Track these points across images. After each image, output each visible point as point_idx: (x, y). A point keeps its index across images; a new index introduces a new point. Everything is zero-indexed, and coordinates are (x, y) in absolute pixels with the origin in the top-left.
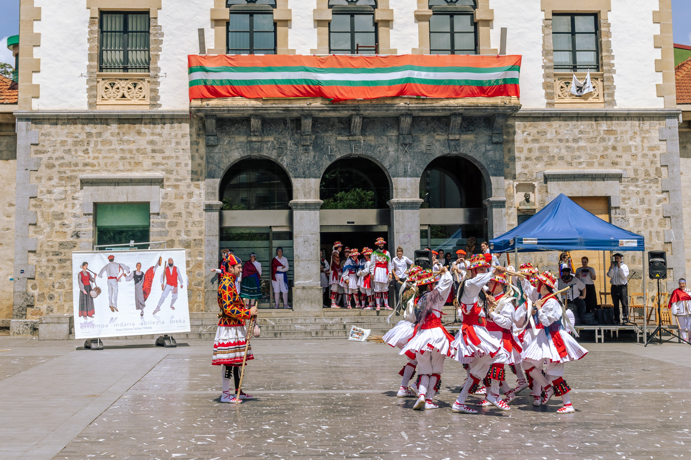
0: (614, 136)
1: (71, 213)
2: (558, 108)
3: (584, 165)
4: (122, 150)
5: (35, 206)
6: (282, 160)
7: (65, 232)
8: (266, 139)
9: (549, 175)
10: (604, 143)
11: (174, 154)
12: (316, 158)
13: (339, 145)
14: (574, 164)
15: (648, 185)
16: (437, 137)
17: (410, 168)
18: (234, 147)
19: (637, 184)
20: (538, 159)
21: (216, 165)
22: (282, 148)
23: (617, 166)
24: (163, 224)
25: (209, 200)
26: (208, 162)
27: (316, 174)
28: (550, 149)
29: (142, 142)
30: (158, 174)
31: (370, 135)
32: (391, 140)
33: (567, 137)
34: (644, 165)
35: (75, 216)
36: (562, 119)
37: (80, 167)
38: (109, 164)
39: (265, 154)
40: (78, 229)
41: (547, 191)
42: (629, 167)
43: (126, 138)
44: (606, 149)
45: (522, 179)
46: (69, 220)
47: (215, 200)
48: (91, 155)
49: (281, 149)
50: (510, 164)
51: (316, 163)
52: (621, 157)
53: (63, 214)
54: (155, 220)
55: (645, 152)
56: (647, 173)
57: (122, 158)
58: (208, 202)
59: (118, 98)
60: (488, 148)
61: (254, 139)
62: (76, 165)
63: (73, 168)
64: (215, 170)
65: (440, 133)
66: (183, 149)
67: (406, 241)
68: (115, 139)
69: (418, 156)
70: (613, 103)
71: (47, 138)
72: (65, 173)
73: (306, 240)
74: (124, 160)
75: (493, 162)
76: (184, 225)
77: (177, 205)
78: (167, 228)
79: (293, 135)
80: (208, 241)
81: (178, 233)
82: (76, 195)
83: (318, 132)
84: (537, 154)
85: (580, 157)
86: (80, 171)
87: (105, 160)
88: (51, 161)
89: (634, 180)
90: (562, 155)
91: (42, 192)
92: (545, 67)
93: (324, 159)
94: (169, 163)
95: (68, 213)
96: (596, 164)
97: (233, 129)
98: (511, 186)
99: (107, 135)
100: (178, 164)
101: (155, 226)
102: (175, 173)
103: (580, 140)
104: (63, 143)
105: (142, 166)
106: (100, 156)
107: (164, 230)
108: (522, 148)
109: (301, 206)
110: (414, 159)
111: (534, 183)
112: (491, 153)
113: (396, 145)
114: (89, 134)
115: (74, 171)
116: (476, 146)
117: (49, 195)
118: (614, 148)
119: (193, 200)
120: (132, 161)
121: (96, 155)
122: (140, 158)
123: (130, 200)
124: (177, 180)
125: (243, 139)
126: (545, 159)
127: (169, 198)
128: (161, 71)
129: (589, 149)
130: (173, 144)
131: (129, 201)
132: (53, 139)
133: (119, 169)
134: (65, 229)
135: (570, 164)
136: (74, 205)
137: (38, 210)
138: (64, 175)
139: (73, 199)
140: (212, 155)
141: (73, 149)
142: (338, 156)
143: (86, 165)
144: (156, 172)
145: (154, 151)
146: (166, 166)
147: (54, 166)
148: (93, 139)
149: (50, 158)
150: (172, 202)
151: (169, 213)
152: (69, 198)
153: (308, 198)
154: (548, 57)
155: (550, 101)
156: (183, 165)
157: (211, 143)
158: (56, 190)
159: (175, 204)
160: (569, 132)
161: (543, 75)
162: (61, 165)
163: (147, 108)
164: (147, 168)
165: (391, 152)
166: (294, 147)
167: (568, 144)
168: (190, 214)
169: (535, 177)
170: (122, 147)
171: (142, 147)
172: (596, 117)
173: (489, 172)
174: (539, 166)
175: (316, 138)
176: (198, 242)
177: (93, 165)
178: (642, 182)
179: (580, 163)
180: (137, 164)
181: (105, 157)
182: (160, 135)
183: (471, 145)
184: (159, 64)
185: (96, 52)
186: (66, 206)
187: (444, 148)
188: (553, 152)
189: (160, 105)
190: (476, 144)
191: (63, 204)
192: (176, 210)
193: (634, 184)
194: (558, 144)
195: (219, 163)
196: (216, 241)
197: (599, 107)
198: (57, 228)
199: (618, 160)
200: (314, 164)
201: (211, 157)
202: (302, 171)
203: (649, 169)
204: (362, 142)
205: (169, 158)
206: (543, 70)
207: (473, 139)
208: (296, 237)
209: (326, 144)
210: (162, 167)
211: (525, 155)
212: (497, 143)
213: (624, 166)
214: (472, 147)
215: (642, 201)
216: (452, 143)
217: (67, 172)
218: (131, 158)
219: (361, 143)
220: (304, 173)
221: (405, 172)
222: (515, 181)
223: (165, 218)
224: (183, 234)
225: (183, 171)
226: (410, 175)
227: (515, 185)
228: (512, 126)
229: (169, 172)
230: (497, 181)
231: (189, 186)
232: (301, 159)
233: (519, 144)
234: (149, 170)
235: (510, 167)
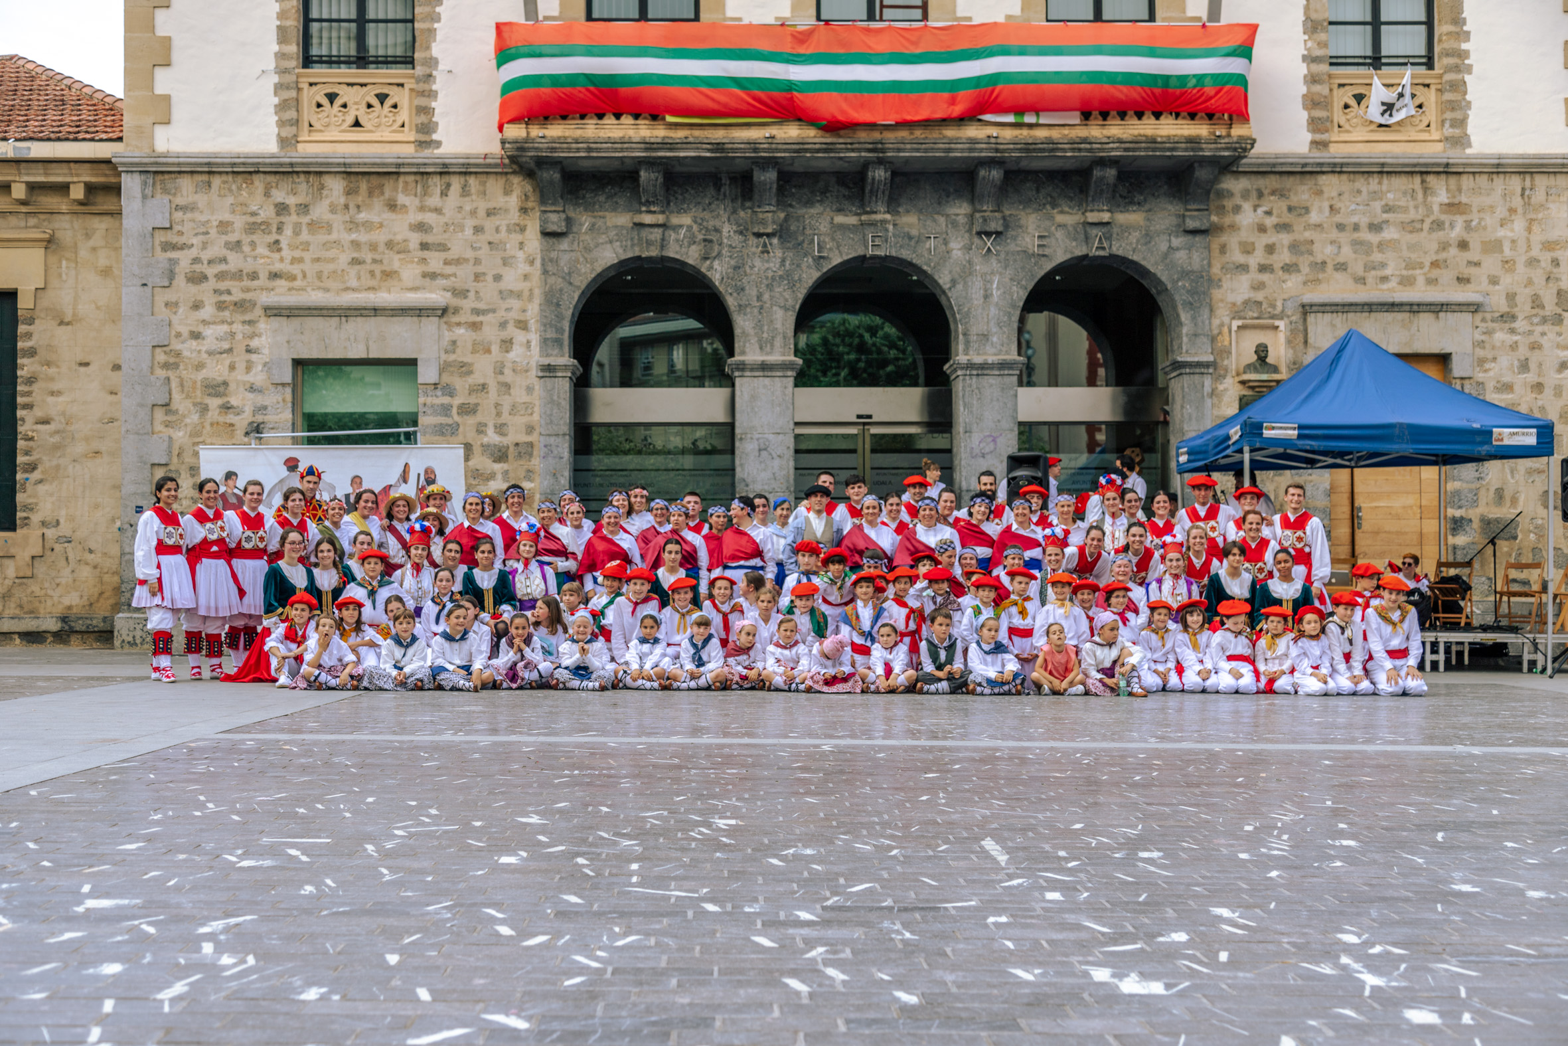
0: (1465, 217)
1: (244, 383)
2: (1337, 152)
3: (1393, 284)
4: (356, 244)
5: (166, 366)
6: (710, 268)
7: (232, 425)
8: (675, 220)
9: (1311, 304)
10: (1441, 233)
11: (470, 254)
12: (788, 263)
13: (838, 235)
14: (1370, 280)
15: (1539, 329)
16: (1060, 218)
17: (998, 288)
18: (601, 240)
19: (1513, 325)
20: (1288, 268)
21: (563, 278)
22: (711, 241)
23: (1468, 286)
24: (446, 410)
25: (547, 355)
26: (545, 272)
27: (786, 300)
28: (1316, 247)
29: (399, 227)
30: (435, 297)
31: (908, 212)
32: (955, 224)
33: (1355, 219)
34: (1530, 282)
35: (252, 389)
36: (1344, 176)
37: (263, 280)
38: (326, 274)
39: (672, 255)
40: (259, 418)
41: (1306, 342)
42: (1497, 287)
43: (363, 216)
44: (1444, 247)
45: (1250, 314)
46: (241, 399)
47: (562, 356)
48: (286, 253)
49: (709, 243)
50: (1224, 280)
51: (788, 276)
52: (1477, 264)
53: (225, 384)
54: (429, 400)
55: (1535, 252)
56: (1537, 303)
57: (355, 262)
58: (546, 361)
59: (345, 126)
60: (1176, 242)
61: (648, 219)
62: (254, 276)
63: (247, 283)
64: (561, 290)
65: (1067, 209)
66: (490, 243)
67: (987, 450)
68: (338, 220)
69: (1015, 261)
70: (1462, 141)
71: (189, 215)
72: (229, 292)
73: (762, 446)
74: (358, 267)
75: (1185, 274)
76: (494, 411)
77: (477, 367)
78: (457, 418)
79: (734, 212)
80: (545, 446)
81: (481, 429)
82: (255, 343)
83: (791, 206)
84: (1284, 257)
85: (1383, 265)
86: (262, 288)
87: (318, 267)
88: (198, 268)
89: (1507, 318)
90: (1342, 260)
91: (179, 335)
92: (1309, 59)
93: (804, 266)
94: (459, 273)
95: (237, 382)
96: (1421, 281)
97: (602, 198)
98: (1226, 330)
99: (320, 211)
101: (429, 412)
102: (472, 295)
103: (1384, 226)
104: (224, 226)
105: (400, 280)
106: (307, 256)
107: (450, 421)
108: (1253, 244)
109: (751, 369)
110: (1006, 268)
111: (1277, 323)
112: (1181, 256)
113: (967, 235)
114: (282, 209)
115: (248, 290)
116: (1148, 237)
117: (194, 343)
118: (1463, 245)
119: (512, 355)
120: (378, 269)
121: (298, 253)
122: (394, 261)
123: (374, 355)
124: (477, 312)
125: (623, 219)
126: (1305, 269)
127: (458, 351)
128: (441, 67)
129: (1404, 247)
130: (469, 232)
131: (371, 356)
132: (203, 218)
133: (349, 285)
134: (230, 418)
135: (1361, 280)
136: (248, 369)
137: (170, 374)
138: (225, 298)
139: (249, 351)
140: (554, 254)
141: (246, 239)
142: (836, 260)
143: (274, 276)
144: (431, 292)
145: (424, 246)
146: (453, 279)
147: (204, 278)
148: (291, 219)
149: (196, 260)
150: (465, 360)
151: (460, 384)
152: (240, 349)
153: (767, 354)
154: (1315, 36)
155: (1318, 137)
156: (489, 278)
157: (552, 228)
158: (208, 332)
159: (471, 365)
160: (1361, 207)
161: (1305, 77)
162: (220, 276)
163: (409, 150)
164: (410, 285)
165: (955, 252)
166: (738, 239)
167: (1357, 235)
168: (506, 387)
169: (1279, 308)
170: (354, 236)
171: (399, 238)
172: (1422, 171)
173: (1177, 297)
174: (1289, 284)
175: (786, 219)
176: (525, 450)
177: (293, 278)
178: (1524, 322)
179: (1384, 279)
180: (388, 275)
181: (318, 260)
182: (438, 211)
183: (1135, 235)
184: (436, 50)
185: (294, 23)
186: (232, 368)
187: (1074, 244)
188: (1322, 253)
189: (438, 144)
190: (1147, 235)
191: (227, 363)
192: (477, 378)
193: (1507, 326)
194: (1334, 234)
196: (564, 448)
197: (1432, 150)
198: (214, 414)
199: (1473, 271)
200: (781, 277)
201: (551, 260)
202: (754, 293)
203: (1541, 293)
204: (891, 227)
205: (458, 262)
206: (1305, 65)
207: (1142, 223)
208: (741, 439)
209: (808, 232)
210: (441, 282)
211: (1258, 260)
212: (1194, 232)
213: (1485, 285)
214: (1138, 241)
215: (1524, 366)
216: (1094, 231)
217: (234, 291)
218: (374, 261)
219: (887, 230)
220: (759, 298)
221: (987, 297)
222: (1234, 318)
223: (451, 395)
224: (490, 431)
225: (489, 290)
226: (997, 304)
227: (1234, 328)
228: (1231, 194)
229: (462, 293)
230: (1194, 318)
231: (503, 325)
232: (752, 267)
233: (1245, 235)
234: (415, 289)
235: (1225, 286)
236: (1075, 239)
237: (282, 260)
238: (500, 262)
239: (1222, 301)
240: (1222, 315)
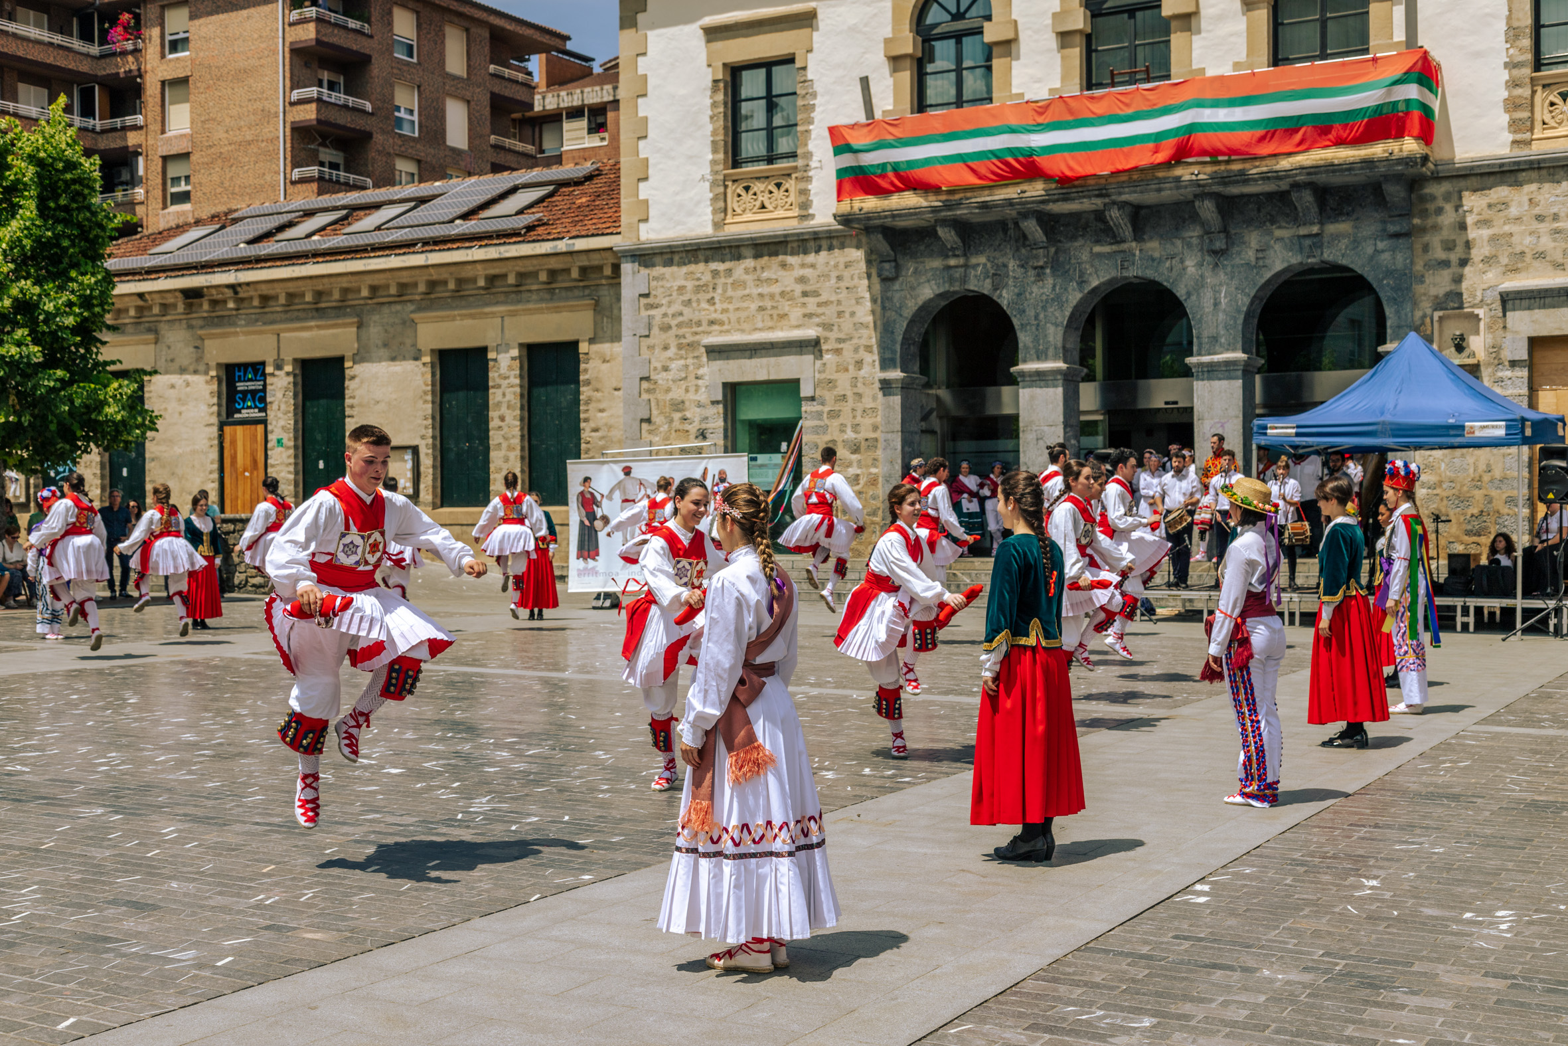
1: (694, 401)
2: (1538, 149)
4: (761, 295)
5: (648, 391)
6: (1000, 296)
7: (687, 431)
8: (973, 261)
9: (1508, 293)
11: (834, 298)
12: (1057, 288)
13: (1096, 263)
14: (1566, 267)
16: (1278, 233)
17: (1225, 297)
18: (923, 279)
20: (1488, 260)
21: (896, 311)
22: (1000, 275)
24: (819, 415)
25: (886, 372)
26: (884, 308)
27: (1057, 318)
28: (1515, 239)
29: (788, 280)
30: (810, 333)
31: (1151, 238)
32: (1189, 246)
33: (1555, 210)
35: (699, 405)
36: (1544, 172)
37: (704, 327)
38: (742, 319)
39: (972, 288)
40: (704, 426)
41: (1505, 327)
43: (765, 275)
45: (1452, 304)
46: (692, 412)
47: (896, 371)
48: (718, 306)
49: (998, 276)
50: (1426, 275)
51: (1058, 298)
53: (683, 402)
54: (808, 409)
57: (761, 309)
58: (885, 376)
59: (755, 210)
60: (1381, 245)
61: (952, 262)
62: (699, 324)
63: (695, 329)
65: (1284, 224)
66: (847, 288)
68: (749, 278)
69: (1240, 272)
71: (660, 283)
72: (685, 337)
73: (1039, 436)
74: (762, 313)
75: (1389, 273)
76: (851, 415)
77: (839, 383)
78: (826, 421)
79: (1018, 250)
80: (886, 441)
81: (841, 429)
82: (701, 372)
83: (1060, 241)
84: (1486, 250)
86: (704, 332)
87: (738, 314)
88: (666, 320)
90: (1540, 249)
91: (655, 369)
92: (1511, 65)
93: (1070, 289)
94: (827, 312)
95: (690, 401)
97: (922, 248)
98: (1428, 320)
99: (739, 275)
100: (840, 314)
101: (808, 417)
102: (835, 328)
104: (681, 289)
105: (789, 320)
106: (731, 307)
107: (822, 423)
108: (1454, 241)
109: (1030, 376)
110: (1232, 279)
111: (1476, 311)
112: (1386, 256)
113: (1199, 254)
114: (715, 275)
115: (696, 333)
116: (1356, 243)
117: (664, 374)
119: (862, 373)
120: (775, 312)
121: (725, 306)
122: (785, 306)
123: (773, 377)
124: (840, 340)
125: (937, 263)
126: (1504, 260)
127: (828, 372)
128: (815, 158)
130: (833, 281)
131: (771, 378)
132: (668, 285)
133: (756, 326)
134: (687, 427)
135: (1559, 266)
136: (697, 391)
137: (651, 397)
138: (684, 341)
139: (697, 378)
140: (889, 294)
141: (694, 298)
142: (1095, 283)
143: (712, 323)
144: (809, 328)
146: (823, 317)
147: (669, 327)
148: (721, 281)
149: (665, 315)
150: (832, 378)
151: (829, 396)
152: (691, 377)
153: (1043, 362)
154: (1518, 43)
155: (1519, 137)
156: (847, 315)
157: (886, 274)
158: (674, 365)
159: (835, 381)
160: (1560, 199)
161: (1507, 82)
162: (679, 326)
163: (794, 223)
164: (795, 324)
165: (1189, 269)
166: (1020, 271)
167: (1556, 225)
168: (859, 396)
169: (1479, 298)
170: (760, 290)
171: (788, 289)
173: (1382, 294)
174: (1490, 275)
175: (1056, 252)
176: (872, 444)
177: (722, 323)
180: (783, 316)
181: (738, 309)
182: (813, 266)
183: (1344, 242)
184: (811, 146)
186: (687, 391)
187: (1290, 254)
188: (1521, 243)
189: (812, 216)
190: (1355, 241)
191: (684, 387)
192: (839, 391)
194: (1536, 225)
195: (900, 308)
196: (896, 442)
198: (677, 424)
200: (1053, 299)
201: (888, 298)
202: (1032, 313)
204: (1137, 252)
205: (826, 304)
206: (1507, 71)
207: (1350, 231)
208: (1024, 431)
209: (1073, 261)
210: (817, 320)
211: (1458, 256)
212: (1397, 236)
214: (1347, 247)
216: (1308, 242)
217: (687, 335)
218: (773, 307)
219: (1134, 255)
220: (1036, 317)
221: (1216, 304)
222: (1435, 310)
223: (823, 404)
224: (849, 430)
225: (847, 324)
226: (1225, 311)
227: (1436, 318)
228: (1433, 198)
229: (828, 327)
230: (1397, 312)
231: (856, 350)
232: (1031, 293)
233: (1446, 234)
234: (798, 327)
235: (1427, 281)
236: (1291, 250)
237: (716, 311)
238: (854, 302)
239: (1425, 294)
240: (1426, 306)
